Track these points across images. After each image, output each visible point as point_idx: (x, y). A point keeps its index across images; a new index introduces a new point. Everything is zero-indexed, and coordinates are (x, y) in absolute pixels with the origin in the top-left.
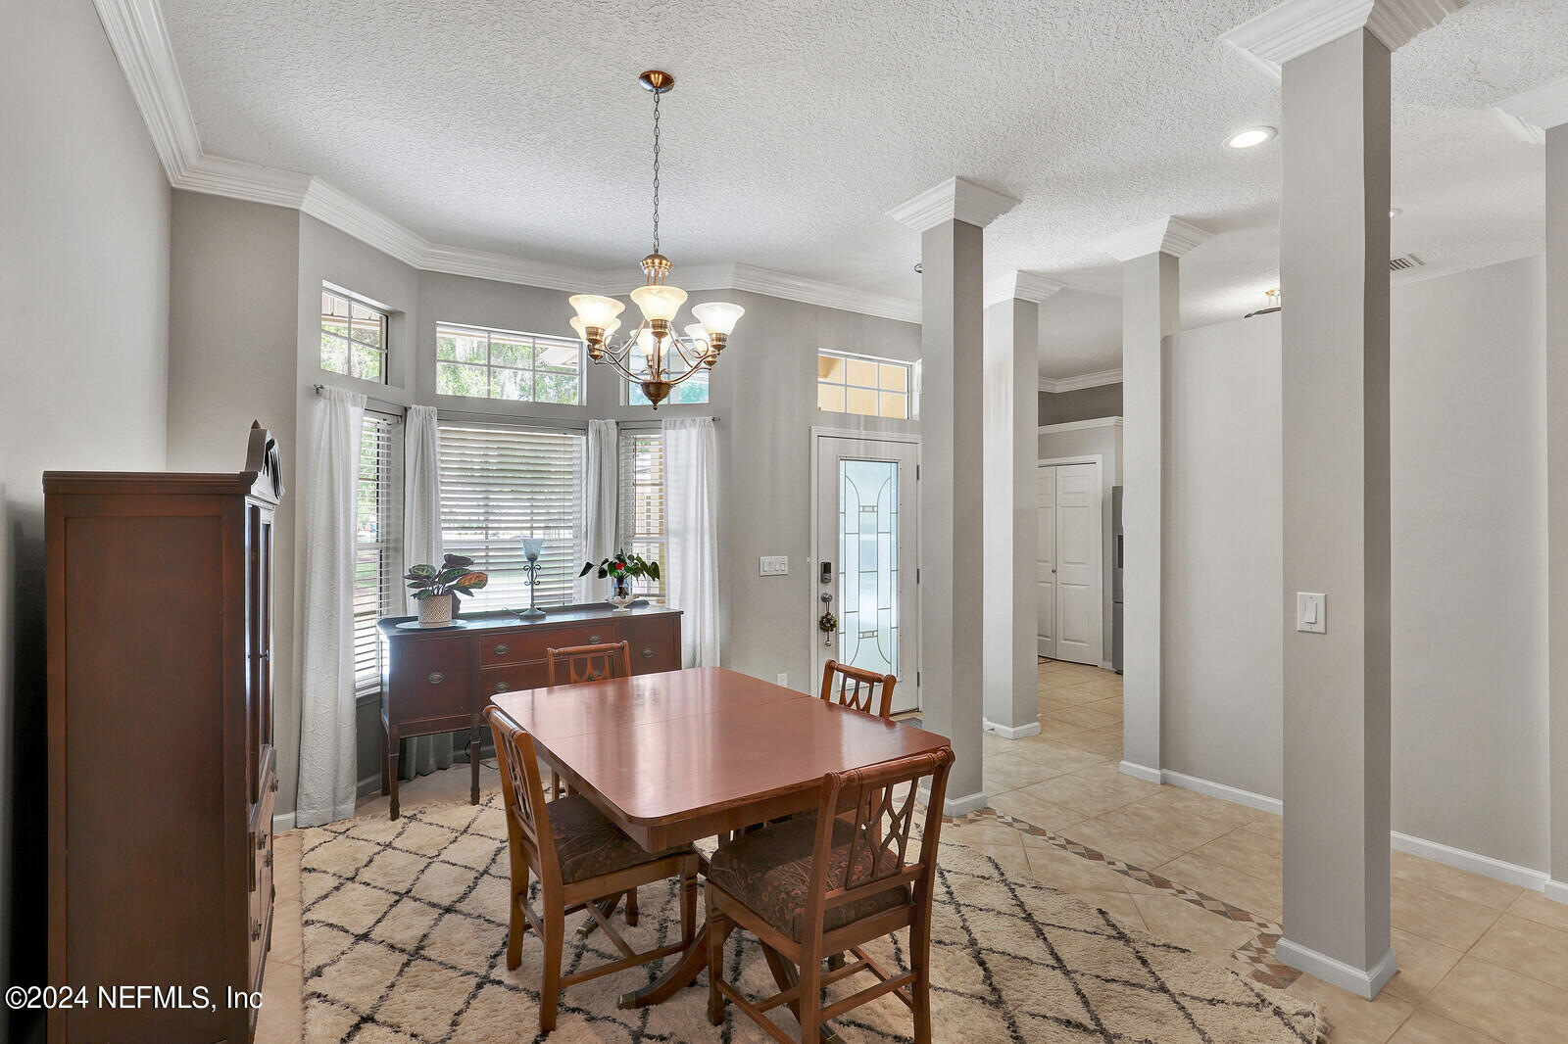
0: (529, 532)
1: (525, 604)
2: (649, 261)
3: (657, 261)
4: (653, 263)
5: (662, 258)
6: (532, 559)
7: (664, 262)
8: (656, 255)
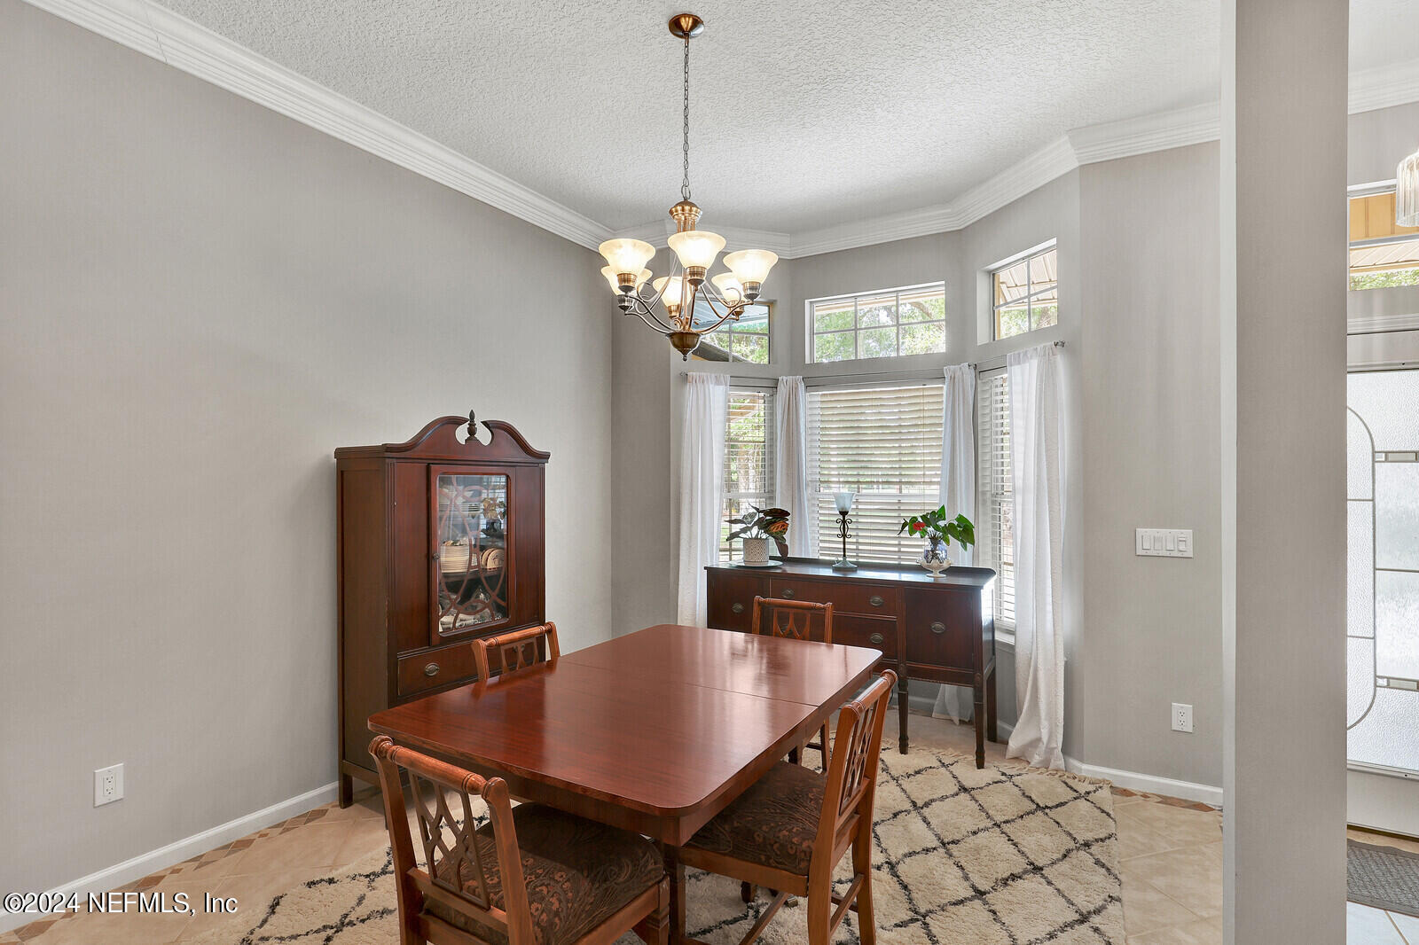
0: (856, 486)
1: (836, 557)
2: (679, 208)
3: (687, 208)
4: (683, 210)
5: (692, 205)
6: (844, 513)
7: (694, 209)
8: (685, 202)
